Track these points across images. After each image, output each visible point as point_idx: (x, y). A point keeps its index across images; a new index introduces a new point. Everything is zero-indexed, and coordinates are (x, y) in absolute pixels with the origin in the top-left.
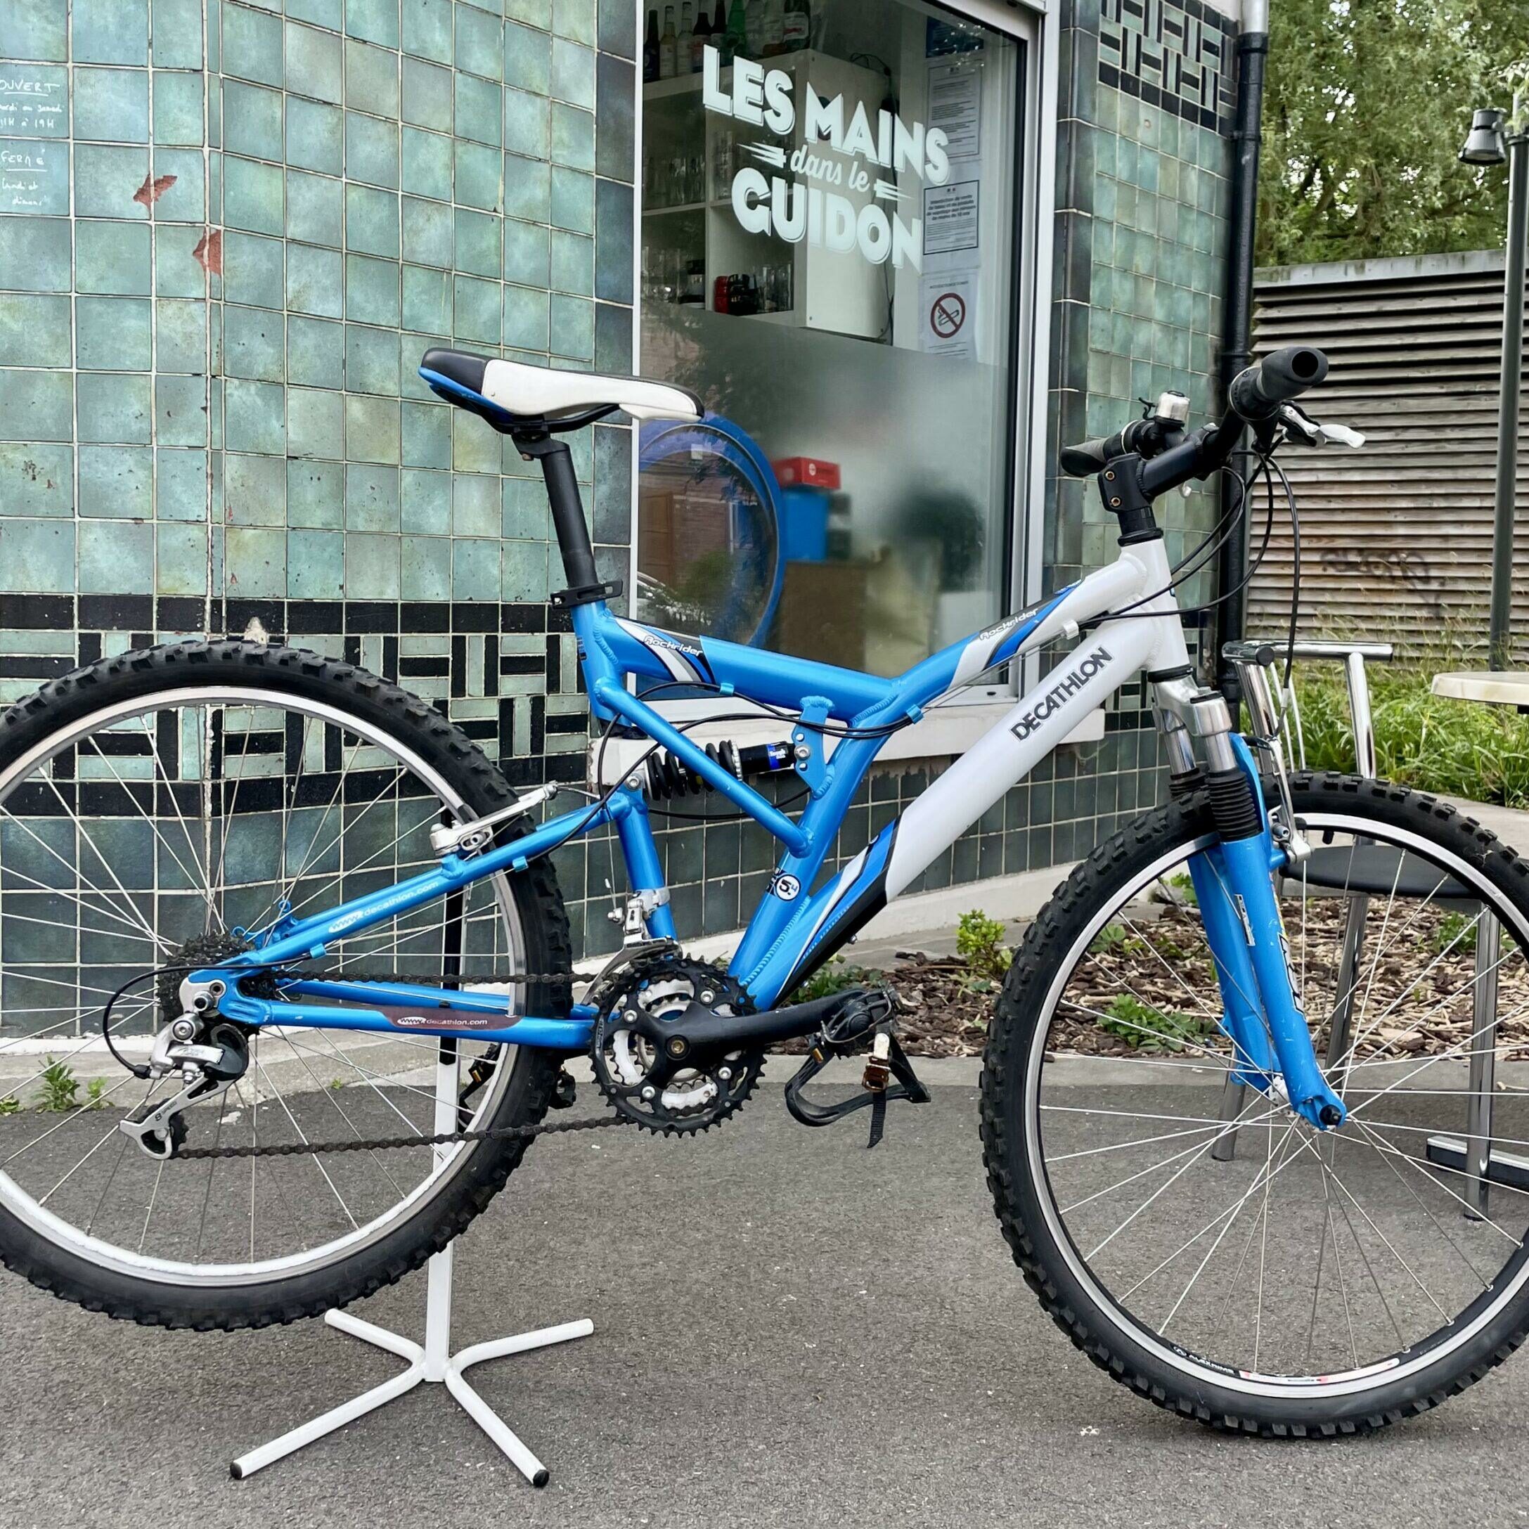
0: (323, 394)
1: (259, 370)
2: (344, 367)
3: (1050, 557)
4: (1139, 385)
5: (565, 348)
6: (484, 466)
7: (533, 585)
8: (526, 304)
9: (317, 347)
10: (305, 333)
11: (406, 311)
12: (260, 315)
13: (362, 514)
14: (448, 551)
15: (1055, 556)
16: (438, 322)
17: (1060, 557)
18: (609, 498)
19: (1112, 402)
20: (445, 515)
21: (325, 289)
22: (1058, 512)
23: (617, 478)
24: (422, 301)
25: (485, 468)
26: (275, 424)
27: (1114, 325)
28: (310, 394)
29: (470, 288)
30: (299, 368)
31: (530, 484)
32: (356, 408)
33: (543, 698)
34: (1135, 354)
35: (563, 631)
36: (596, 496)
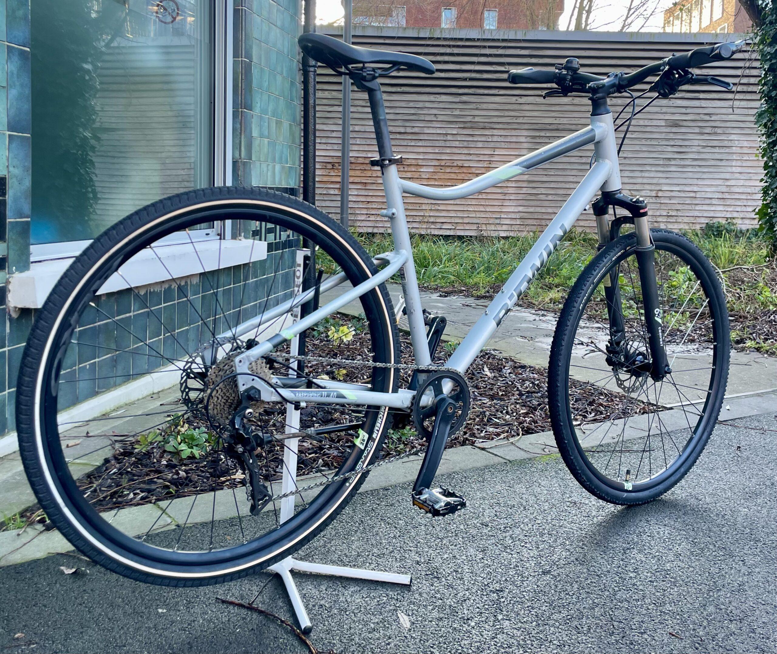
3: (237, 155)
15: (240, 155)
17: (243, 156)
18: (17, 100)
19: (262, 70)
22: (241, 130)
27: (262, 26)
36: (9, 98)
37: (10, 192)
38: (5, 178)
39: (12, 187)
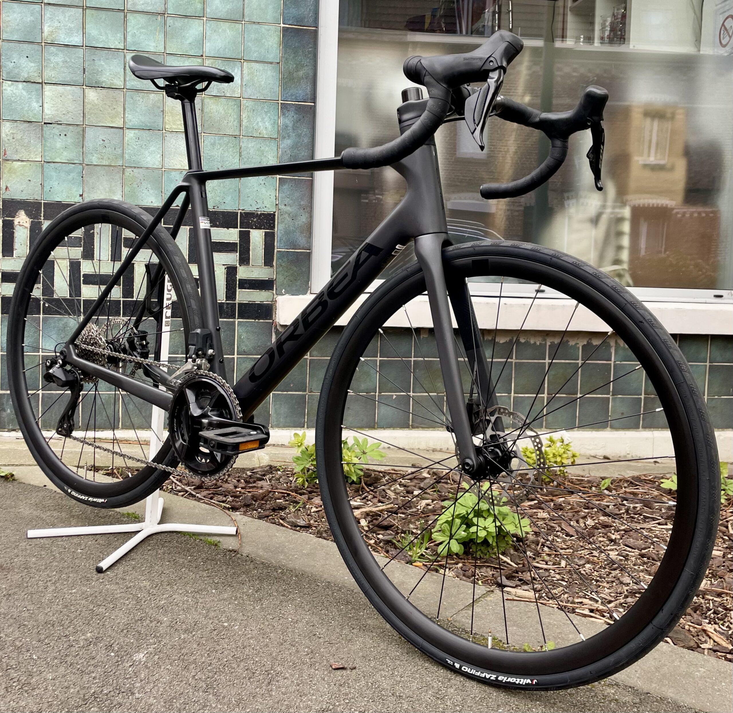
0: (69, 88)
1: (24, 75)
2: (84, 73)
5: (254, 56)
7: (228, 199)
8: (224, 31)
9: (65, 62)
10: (56, 55)
11: (129, 39)
12: (26, 46)
13: (95, 155)
16: (154, 44)
21: (70, 29)
23: (299, 136)
24: (140, 33)
26: (35, 105)
28: (60, 88)
29: (179, 23)
30: (53, 74)
31: (225, 139)
32: (92, 95)
33: (236, 267)
35: (252, 228)
36: (281, 147)
37: (279, 226)
38: (274, 215)
39: (283, 222)
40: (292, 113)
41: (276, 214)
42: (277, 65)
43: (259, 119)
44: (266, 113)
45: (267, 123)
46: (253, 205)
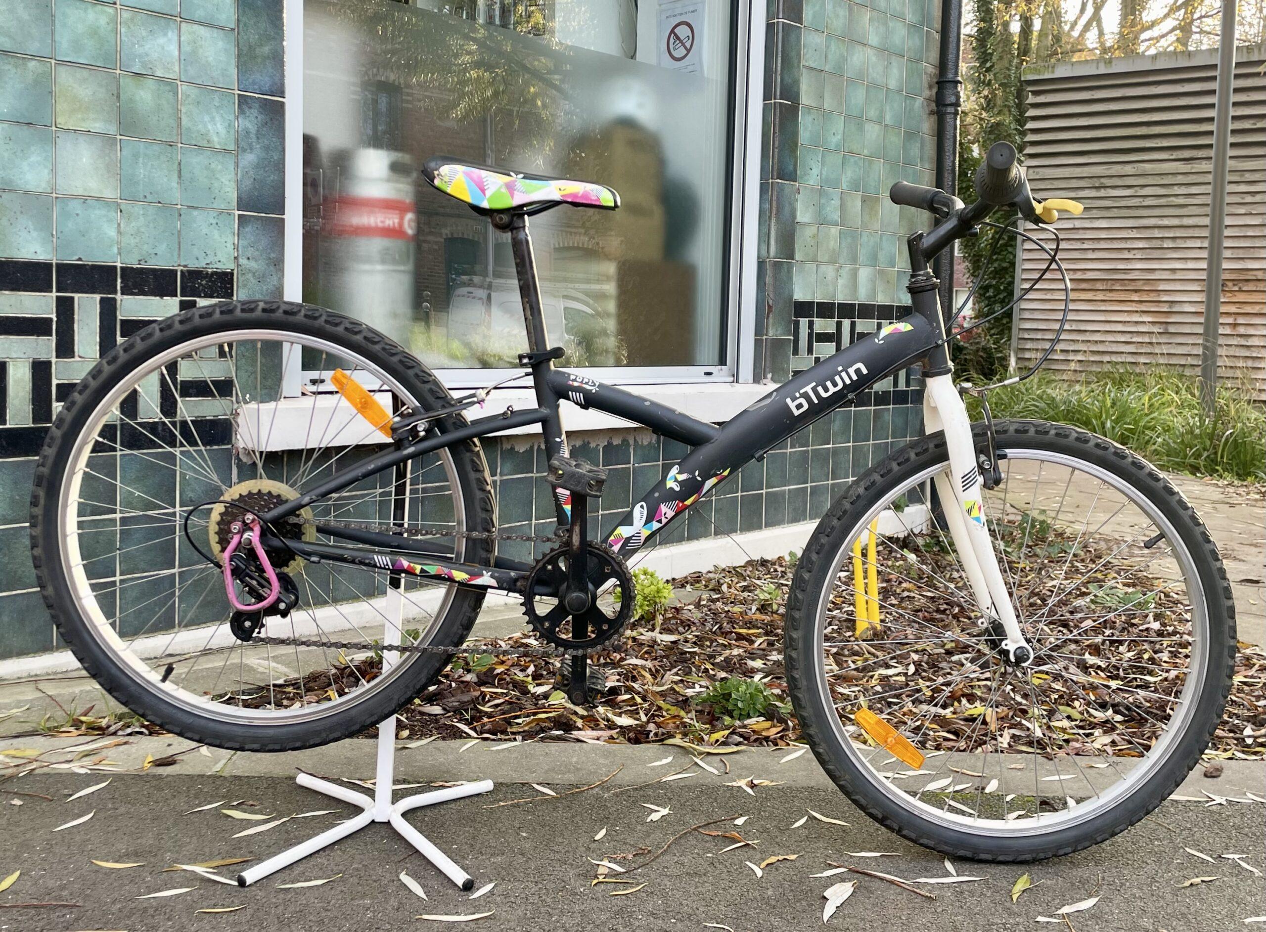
3: (764, 253)
4: (853, 102)
5: (199, 14)
6: (97, 125)
7: (162, 248)
14: (50, 209)
17: (772, 253)
18: (257, 167)
19: (826, 116)
20: (45, 173)
22: (771, 212)
23: (267, 149)
25: (97, 126)
27: (828, 47)
31: (156, 147)
33: (177, 362)
34: (849, 73)
35: (200, 297)
36: (240, 165)
37: (240, 292)
38: (232, 274)
39: (245, 286)
40: (254, 112)
41: (235, 272)
42: (230, 33)
43: (207, 118)
44: (217, 108)
45: (219, 125)
46: (201, 259)
